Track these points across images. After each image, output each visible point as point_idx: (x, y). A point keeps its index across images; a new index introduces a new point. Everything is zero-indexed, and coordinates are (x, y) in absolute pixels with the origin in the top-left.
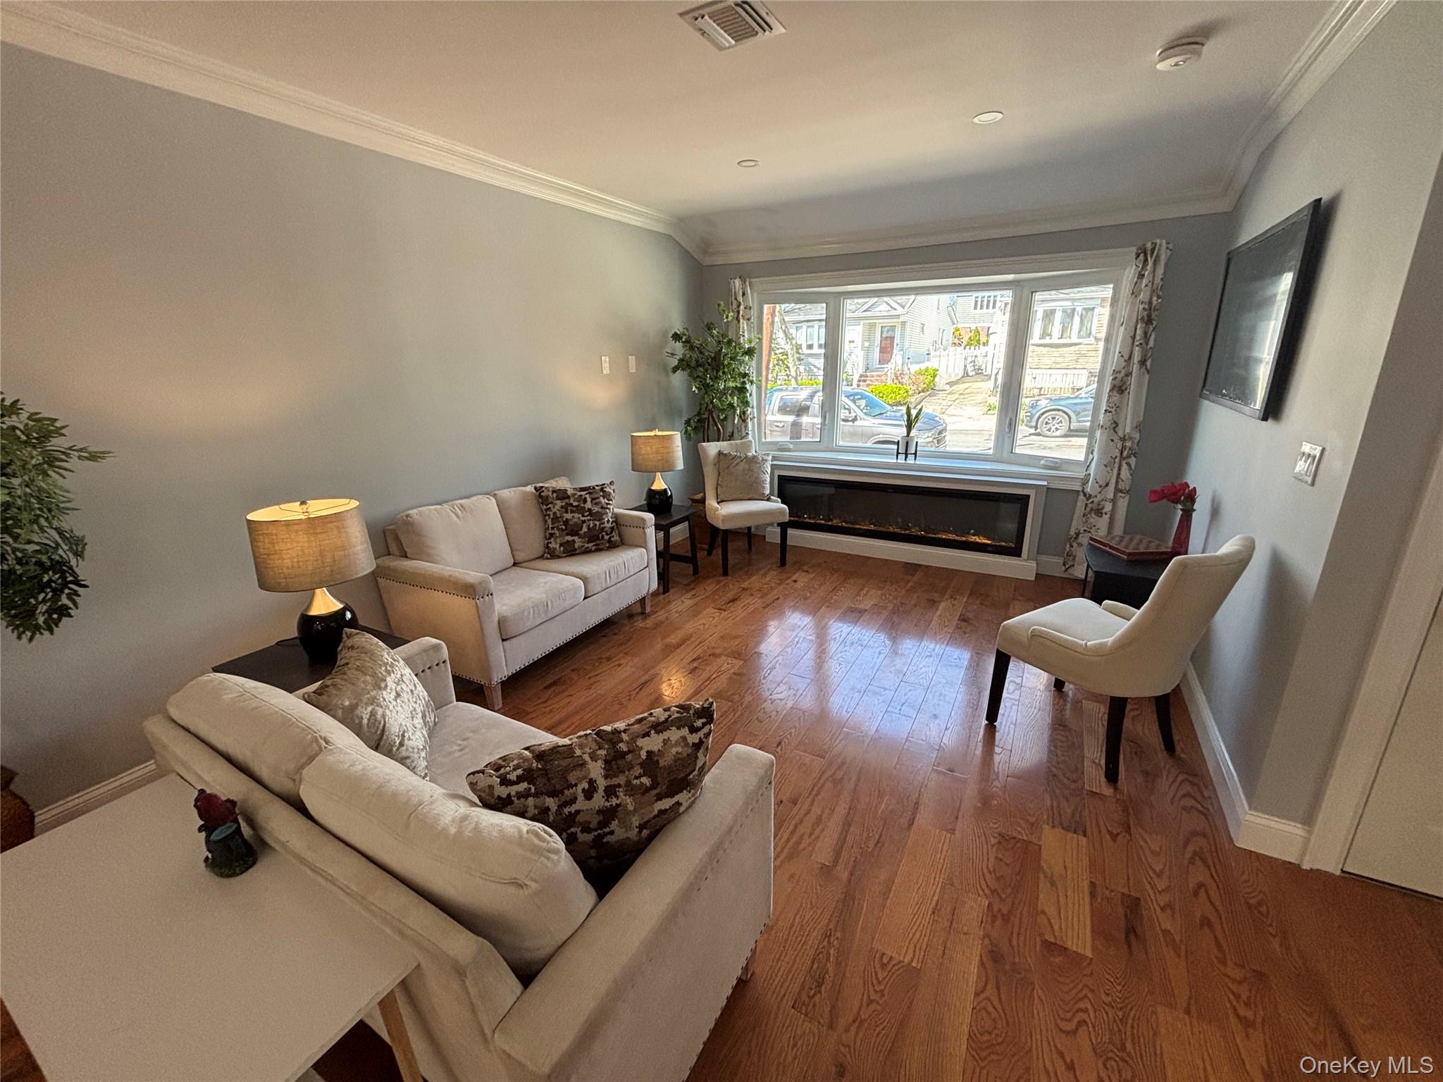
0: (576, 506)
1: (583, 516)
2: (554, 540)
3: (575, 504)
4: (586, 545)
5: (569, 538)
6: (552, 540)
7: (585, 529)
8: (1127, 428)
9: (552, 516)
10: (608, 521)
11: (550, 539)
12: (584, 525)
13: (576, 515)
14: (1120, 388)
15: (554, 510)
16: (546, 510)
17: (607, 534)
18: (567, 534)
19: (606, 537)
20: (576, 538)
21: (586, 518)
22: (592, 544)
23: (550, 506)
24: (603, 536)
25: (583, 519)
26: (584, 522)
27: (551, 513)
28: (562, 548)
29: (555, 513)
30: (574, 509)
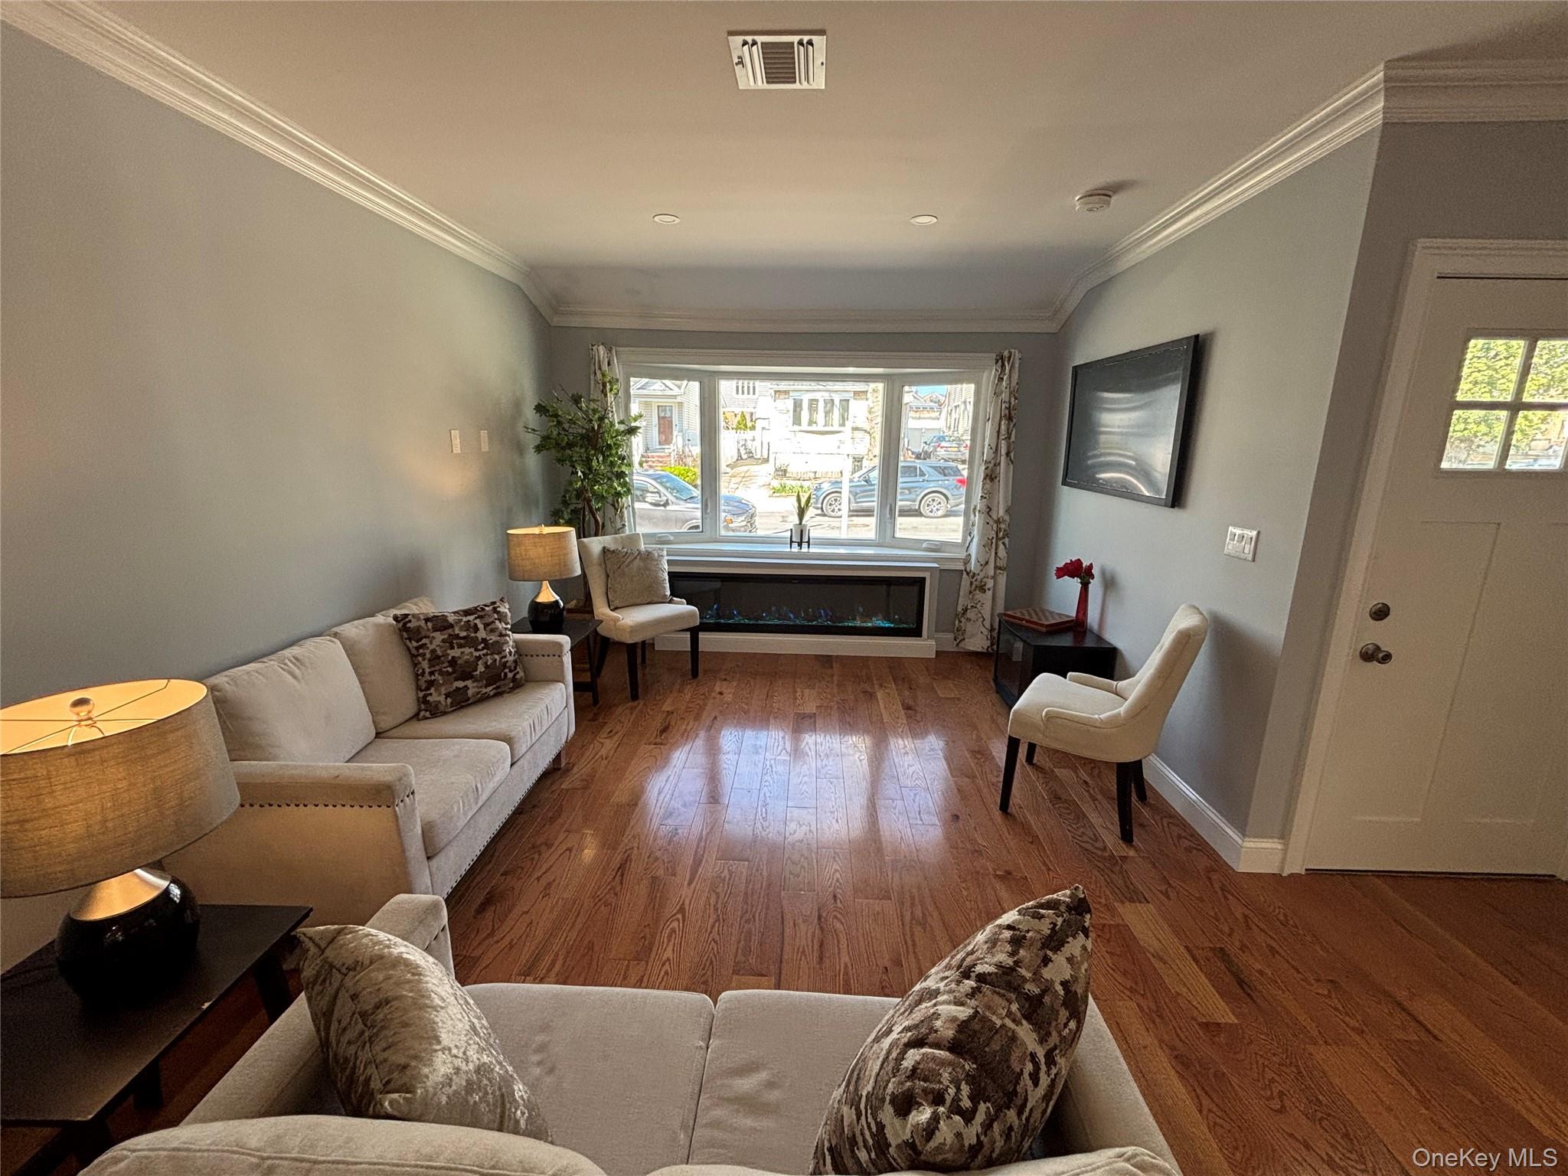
0: (464, 638)
1: (477, 650)
2: (436, 690)
3: (463, 634)
4: (484, 690)
5: (460, 684)
6: (432, 690)
7: (481, 668)
8: (1001, 512)
9: (428, 656)
10: (510, 653)
11: (428, 689)
12: (480, 663)
13: (467, 650)
14: (991, 477)
15: (432, 647)
16: (417, 648)
17: (511, 671)
18: (456, 679)
19: (510, 675)
20: (469, 683)
21: (481, 653)
22: (491, 688)
23: (424, 641)
24: (506, 674)
25: (477, 654)
26: (479, 658)
27: (427, 652)
28: (449, 700)
29: (433, 651)
30: (462, 641)
